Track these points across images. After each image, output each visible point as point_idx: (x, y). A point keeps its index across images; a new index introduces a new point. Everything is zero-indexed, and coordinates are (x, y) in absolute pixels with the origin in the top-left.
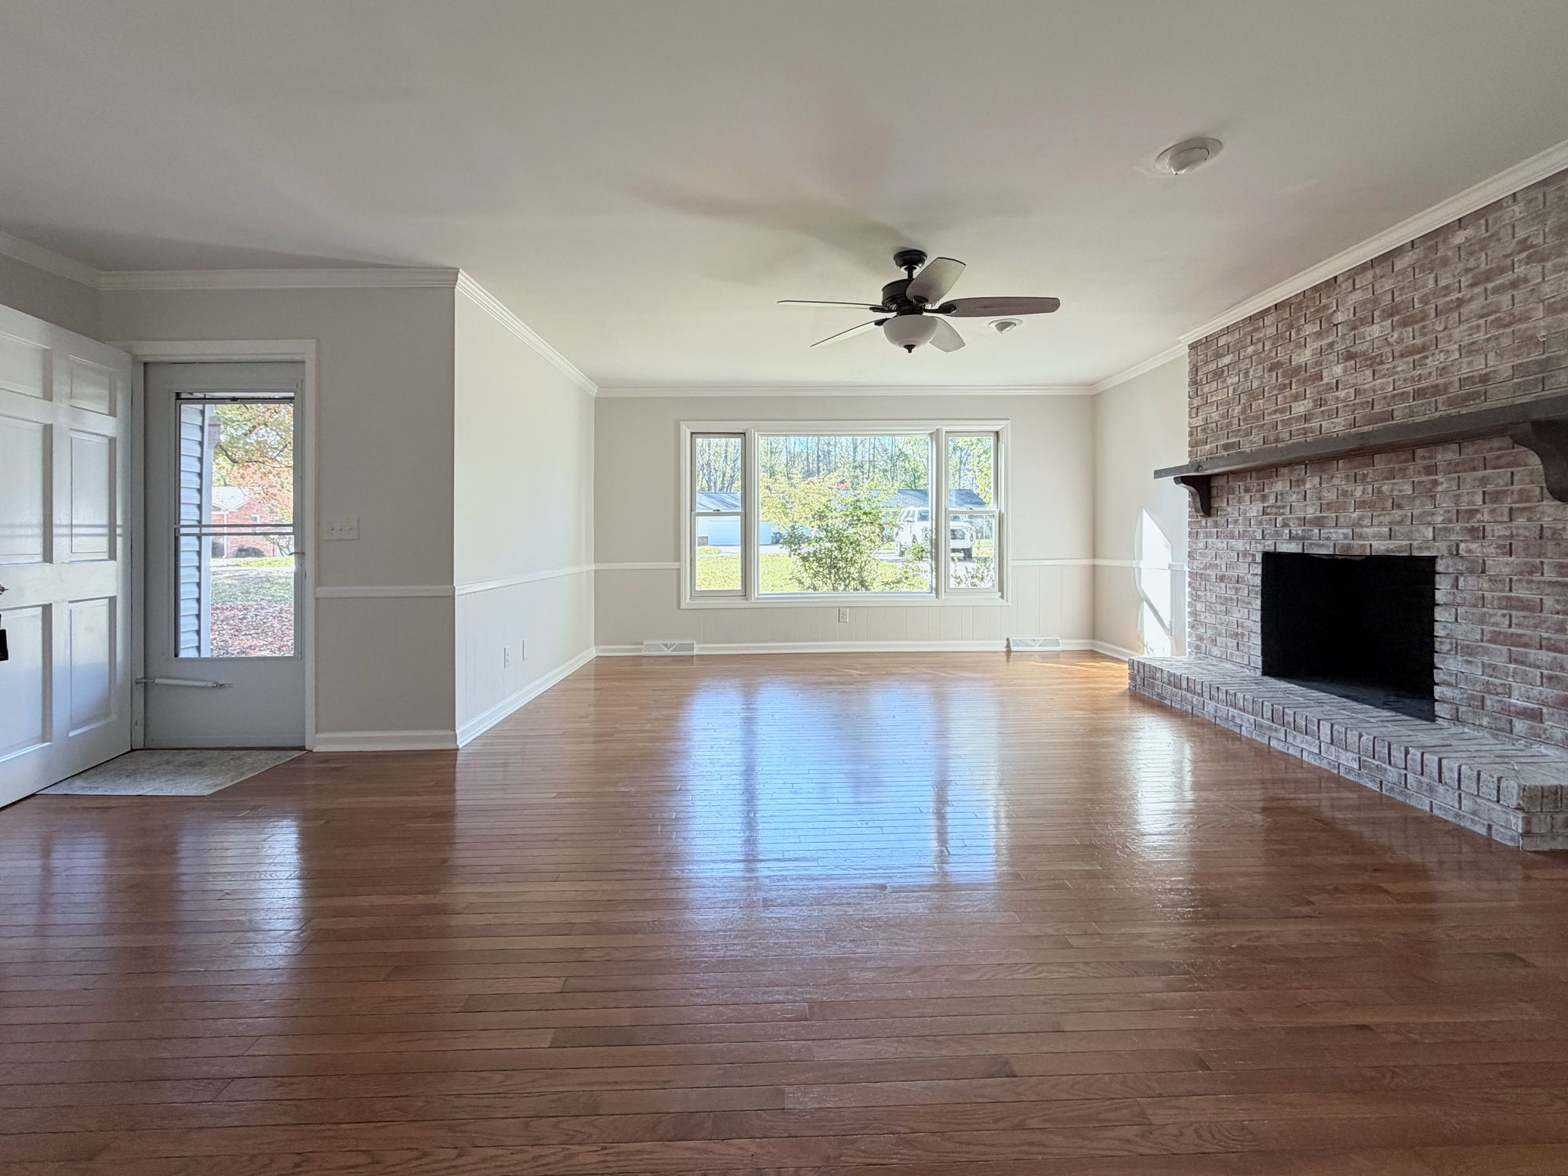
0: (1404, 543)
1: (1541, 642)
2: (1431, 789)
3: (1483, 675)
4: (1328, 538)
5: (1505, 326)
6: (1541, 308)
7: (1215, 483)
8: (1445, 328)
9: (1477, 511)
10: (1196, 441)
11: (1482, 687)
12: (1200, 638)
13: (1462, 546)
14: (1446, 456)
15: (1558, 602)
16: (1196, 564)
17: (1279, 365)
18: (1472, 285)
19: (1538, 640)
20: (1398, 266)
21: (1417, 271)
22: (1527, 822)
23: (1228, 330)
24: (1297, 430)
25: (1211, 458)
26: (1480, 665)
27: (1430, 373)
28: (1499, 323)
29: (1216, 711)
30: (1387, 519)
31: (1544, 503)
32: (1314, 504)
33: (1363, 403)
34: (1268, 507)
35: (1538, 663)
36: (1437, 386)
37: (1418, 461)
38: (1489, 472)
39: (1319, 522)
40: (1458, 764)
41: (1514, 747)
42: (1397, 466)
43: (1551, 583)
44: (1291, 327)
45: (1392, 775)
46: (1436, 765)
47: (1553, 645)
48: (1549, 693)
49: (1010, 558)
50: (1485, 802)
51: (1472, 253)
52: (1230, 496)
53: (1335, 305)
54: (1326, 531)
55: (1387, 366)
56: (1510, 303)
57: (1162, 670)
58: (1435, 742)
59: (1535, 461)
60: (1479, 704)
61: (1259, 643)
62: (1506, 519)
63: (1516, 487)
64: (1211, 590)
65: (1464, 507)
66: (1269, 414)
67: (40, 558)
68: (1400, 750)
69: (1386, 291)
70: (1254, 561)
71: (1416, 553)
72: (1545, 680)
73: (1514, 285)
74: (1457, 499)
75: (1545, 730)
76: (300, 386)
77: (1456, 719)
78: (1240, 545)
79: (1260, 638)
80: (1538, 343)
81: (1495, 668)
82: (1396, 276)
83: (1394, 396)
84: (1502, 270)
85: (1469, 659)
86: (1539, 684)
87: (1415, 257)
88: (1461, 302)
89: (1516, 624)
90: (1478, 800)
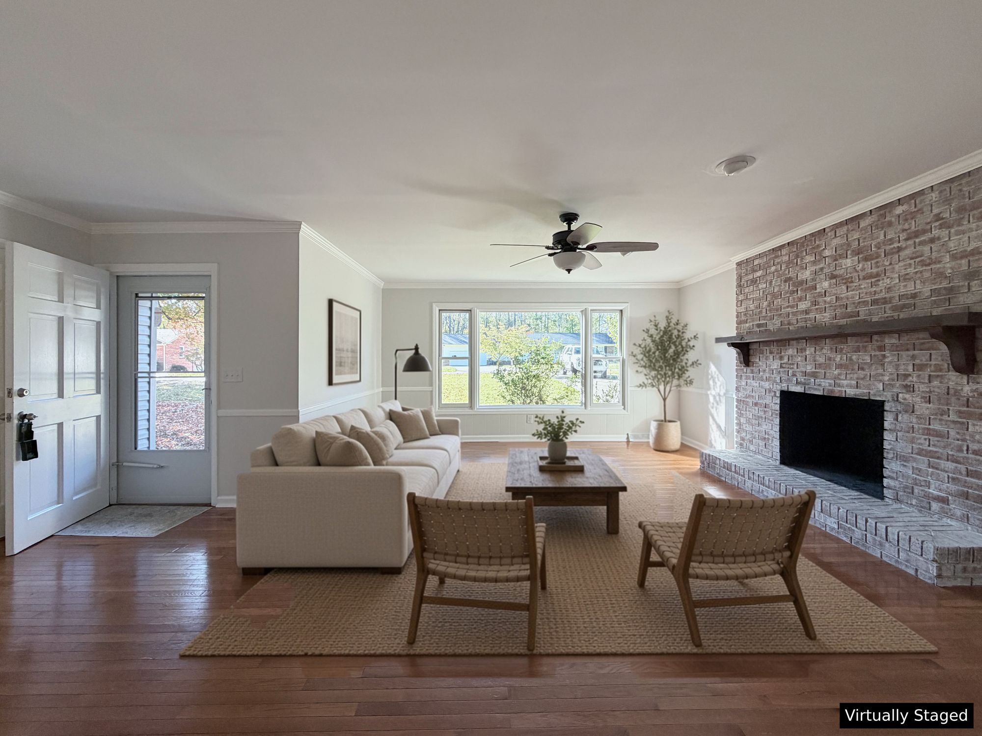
0: (865, 391)
1: (948, 457)
2: (881, 544)
3: (913, 474)
4: (820, 385)
5: (926, 265)
6: (948, 257)
7: (753, 347)
8: (891, 264)
9: (910, 375)
10: (741, 321)
11: (913, 481)
12: (743, 439)
13: (900, 395)
14: (890, 341)
15: (958, 433)
16: (740, 394)
17: (790, 279)
18: (906, 239)
19: (946, 456)
20: (862, 224)
21: (873, 228)
22: (939, 569)
23: (760, 256)
24: (801, 319)
25: (749, 332)
26: (911, 468)
27: (881, 290)
28: (923, 263)
29: (752, 487)
30: (855, 376)
31: (950, 373)
32: (811, 364)
33: (841, 305)
34: (784, 363)
35: (946, 469)
36: (885, 298)
37: (874, 342)
38: (916, 352)
39: (814, 375)
40: (897, 531)
41: (932, 519)
42: (861, 344)
43: (954, 422)
44: (797, 256)
45: (858, 534)
46: (884, 530)
47: (955, 459)
48: (953, 487)
49: (629, 385)
50: (914, 555)
51: (906, 220)
52: (761, 355)
53: (824, 245)
54: (818, 380)
55: (855, 284)
56: (930, 251)
57: (720, 459)
58: (883, 515)
59: (944, 348)
60: (910, 491)
61: (778, 444)
62: (927, 381)
63: (933, 362)
64: (749, 411)
65: (901, 372)
66: (784, 308)
67: (56, 396)
68: (862, 519)
69: (855, 239)
70: (775, 395)
71: (872, 398)
72: (950, 480)
73: (932, 241)
74: (897, 367)
75: (950, 510)
76: (208, 290)
77: (897, 499)
78: (767, 385)
79: (779, 442)
80: (946, 277)
81: (920, 470)
82: (861, 231)
83: (859, 303)
84: (924, 232)
85: (905, 464)
86: (947, 482)
87: (872, 220)
88: (900, 249)
89: (933, 445)
90: (910, 554)
